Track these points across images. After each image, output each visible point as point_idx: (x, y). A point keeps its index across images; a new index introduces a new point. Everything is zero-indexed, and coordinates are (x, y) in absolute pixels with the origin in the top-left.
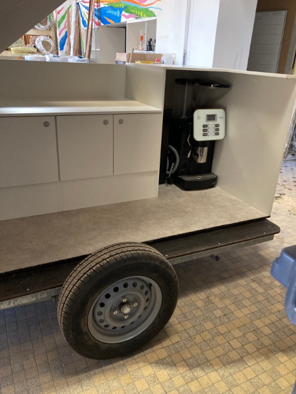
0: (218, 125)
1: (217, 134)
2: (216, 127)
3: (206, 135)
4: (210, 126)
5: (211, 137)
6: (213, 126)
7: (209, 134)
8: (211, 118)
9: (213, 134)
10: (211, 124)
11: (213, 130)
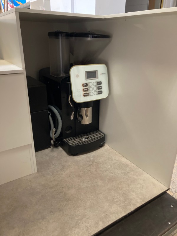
0: (101, 82)
1: (100, 93)
2: (98, 84)
3: (88, 95)
4: (91, 84)
5: (93, 97)
6: (95, 84)
7: (91, 94)
8: (91, 75)
9: (96, 93)
10: (92, 82)
11: (95, 88)
